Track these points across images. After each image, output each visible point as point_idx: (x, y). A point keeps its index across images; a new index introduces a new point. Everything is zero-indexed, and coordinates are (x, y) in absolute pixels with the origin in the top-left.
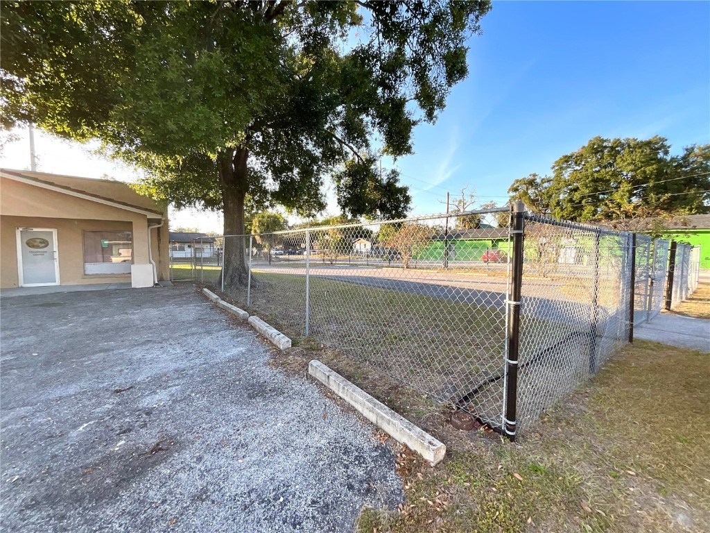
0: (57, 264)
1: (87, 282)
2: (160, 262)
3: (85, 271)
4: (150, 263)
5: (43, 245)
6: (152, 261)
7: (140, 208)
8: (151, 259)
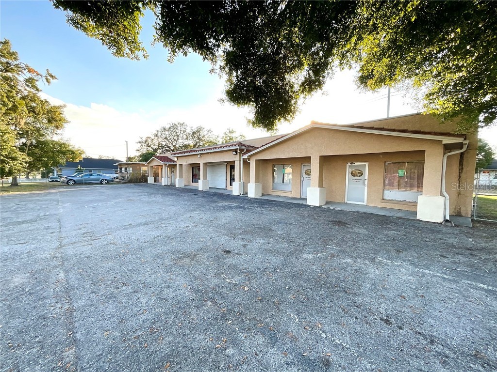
0: (366, 188)
1: (383, 205)
2: (459, 194)
3: (383, 196)
4: (442, 195)
5: (360, 174)
6: (445, 194)
7: (435, 134)
8: (444, 190)
